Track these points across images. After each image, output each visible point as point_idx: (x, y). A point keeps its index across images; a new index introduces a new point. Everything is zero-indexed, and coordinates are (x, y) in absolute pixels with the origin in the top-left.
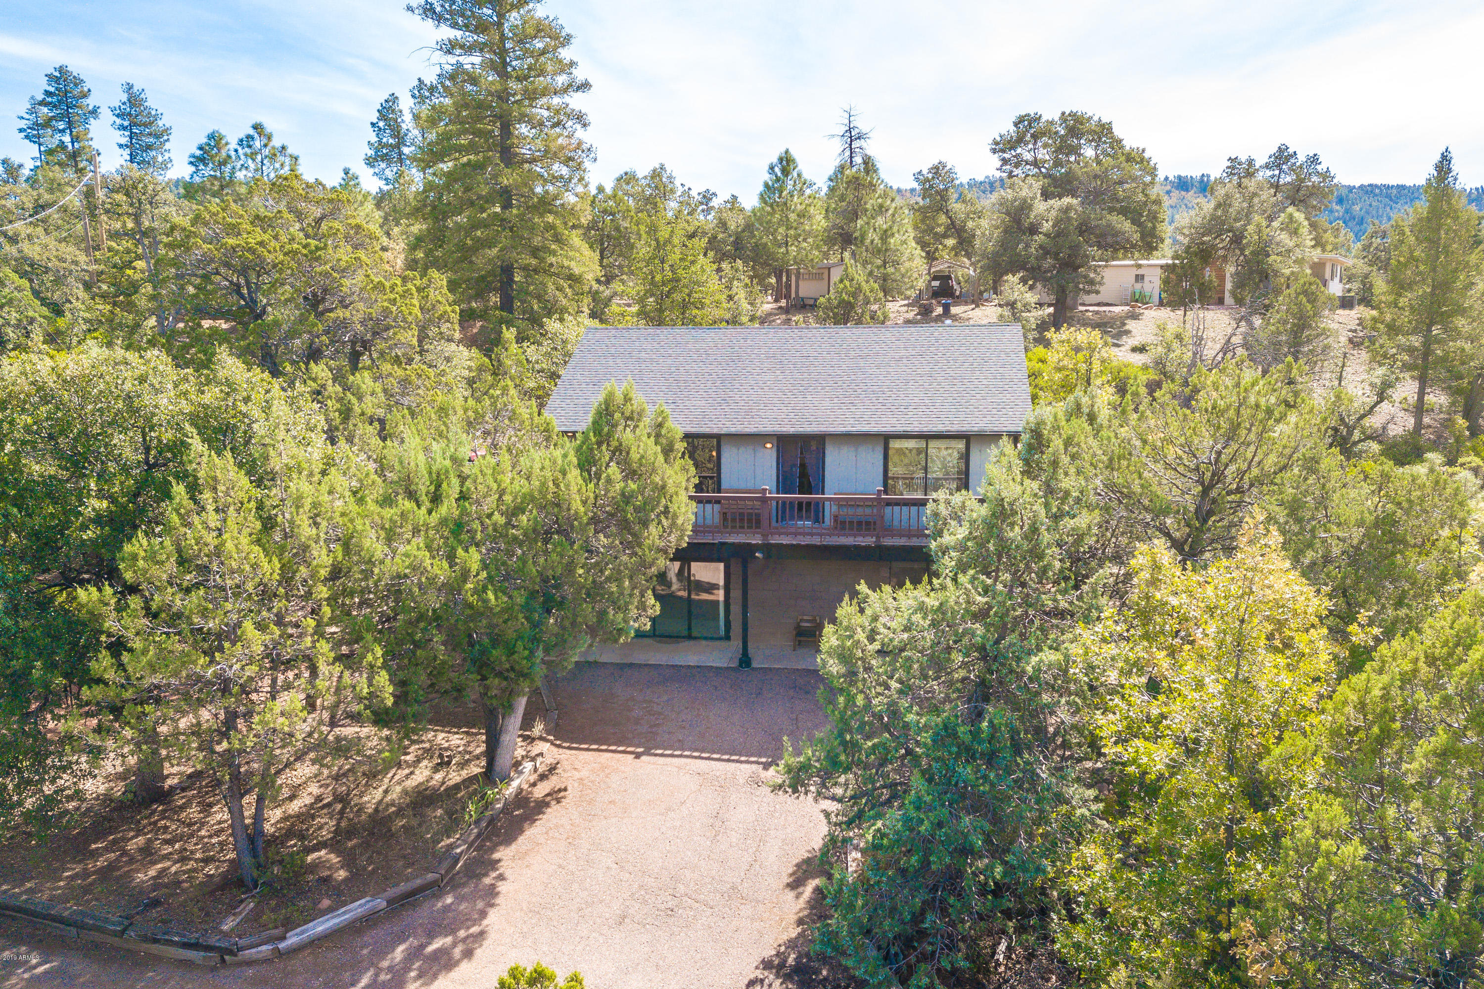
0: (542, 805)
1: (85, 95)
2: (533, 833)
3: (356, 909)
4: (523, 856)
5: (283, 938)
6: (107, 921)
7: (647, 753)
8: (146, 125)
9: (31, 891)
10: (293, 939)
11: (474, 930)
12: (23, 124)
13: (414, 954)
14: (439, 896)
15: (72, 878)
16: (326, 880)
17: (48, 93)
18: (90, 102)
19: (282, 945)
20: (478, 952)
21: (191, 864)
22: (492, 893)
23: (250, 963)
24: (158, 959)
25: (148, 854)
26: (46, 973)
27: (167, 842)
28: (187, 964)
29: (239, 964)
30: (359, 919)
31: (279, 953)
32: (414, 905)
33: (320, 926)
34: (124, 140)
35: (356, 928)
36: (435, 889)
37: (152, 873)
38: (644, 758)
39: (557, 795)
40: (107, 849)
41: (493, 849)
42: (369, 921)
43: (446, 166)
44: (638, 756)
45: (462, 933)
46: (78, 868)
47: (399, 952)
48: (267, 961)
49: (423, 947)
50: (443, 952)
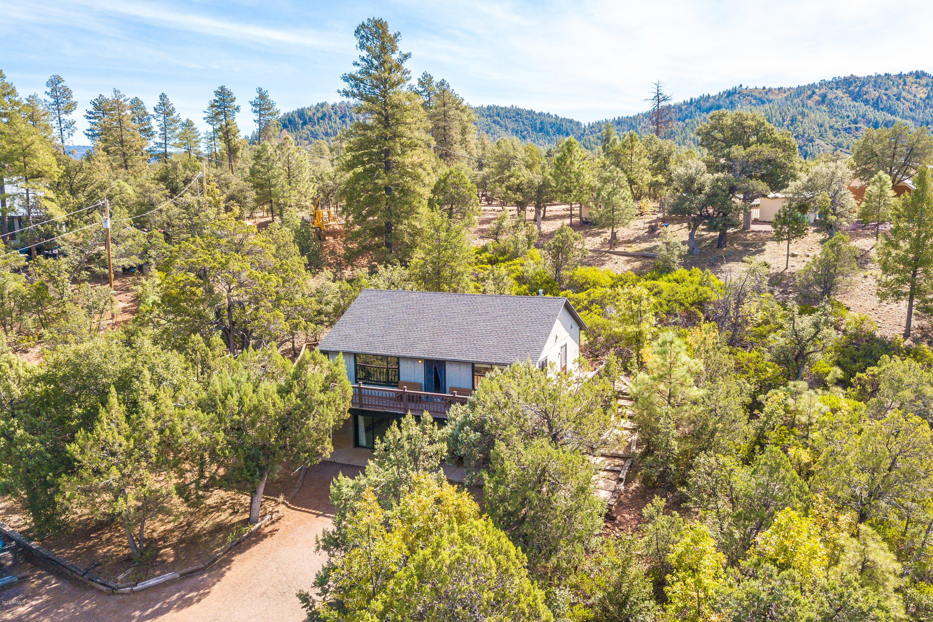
0: (265, 536)
1: (233, 100)
2: (255, 549)
3: (168, 576)
4: (243, 560)
5: (136, 585)
6: (79, 570)
7: (323, 515)
8: (267, 109)
9: (61, 553)
10: (139, 586)
11: (207, 591)
12: (206, 115)
13: (181, 598)
14: (201, 574)
15: (77, 549)
16: (164, 561)
17: (216, 101)
18: (236, 104)
19: (135, 588)
20: (202, 601)
21: (121, 548)
22: (222, 575)
23: (122, 594)
24: (93, 588)
25: (109, 541)
26: (55, 587)
27: (117, 537)
28: (101, 591)
29: (119, 594)
30: (168, 581)
31: (133, 592)
32: (191, 577)
33: (152, 582)
34: (257, 118)
35: (164, 585)
36: (201, 571)
37: (105, 550)
38: (320, 518)
39: (272, 533)
40: (95, 538)
41: (234, 555)
42: (172, 582)
43: (359, 169)
44: (318, 515)
45: (202, 592)
46: (82, 544)
47: (175, 597)
48: (128, 594)
49: (185, 595)
50: (191, 599)
